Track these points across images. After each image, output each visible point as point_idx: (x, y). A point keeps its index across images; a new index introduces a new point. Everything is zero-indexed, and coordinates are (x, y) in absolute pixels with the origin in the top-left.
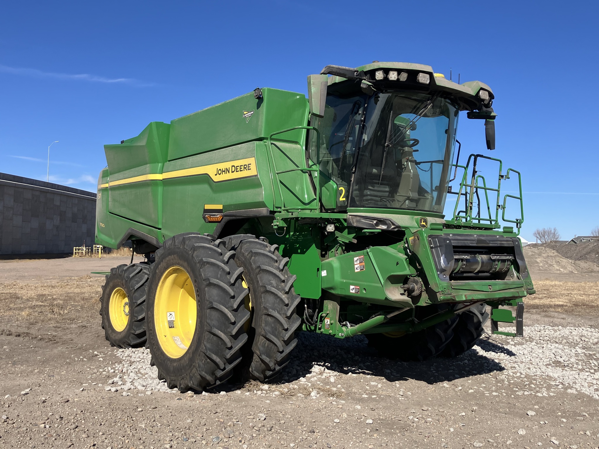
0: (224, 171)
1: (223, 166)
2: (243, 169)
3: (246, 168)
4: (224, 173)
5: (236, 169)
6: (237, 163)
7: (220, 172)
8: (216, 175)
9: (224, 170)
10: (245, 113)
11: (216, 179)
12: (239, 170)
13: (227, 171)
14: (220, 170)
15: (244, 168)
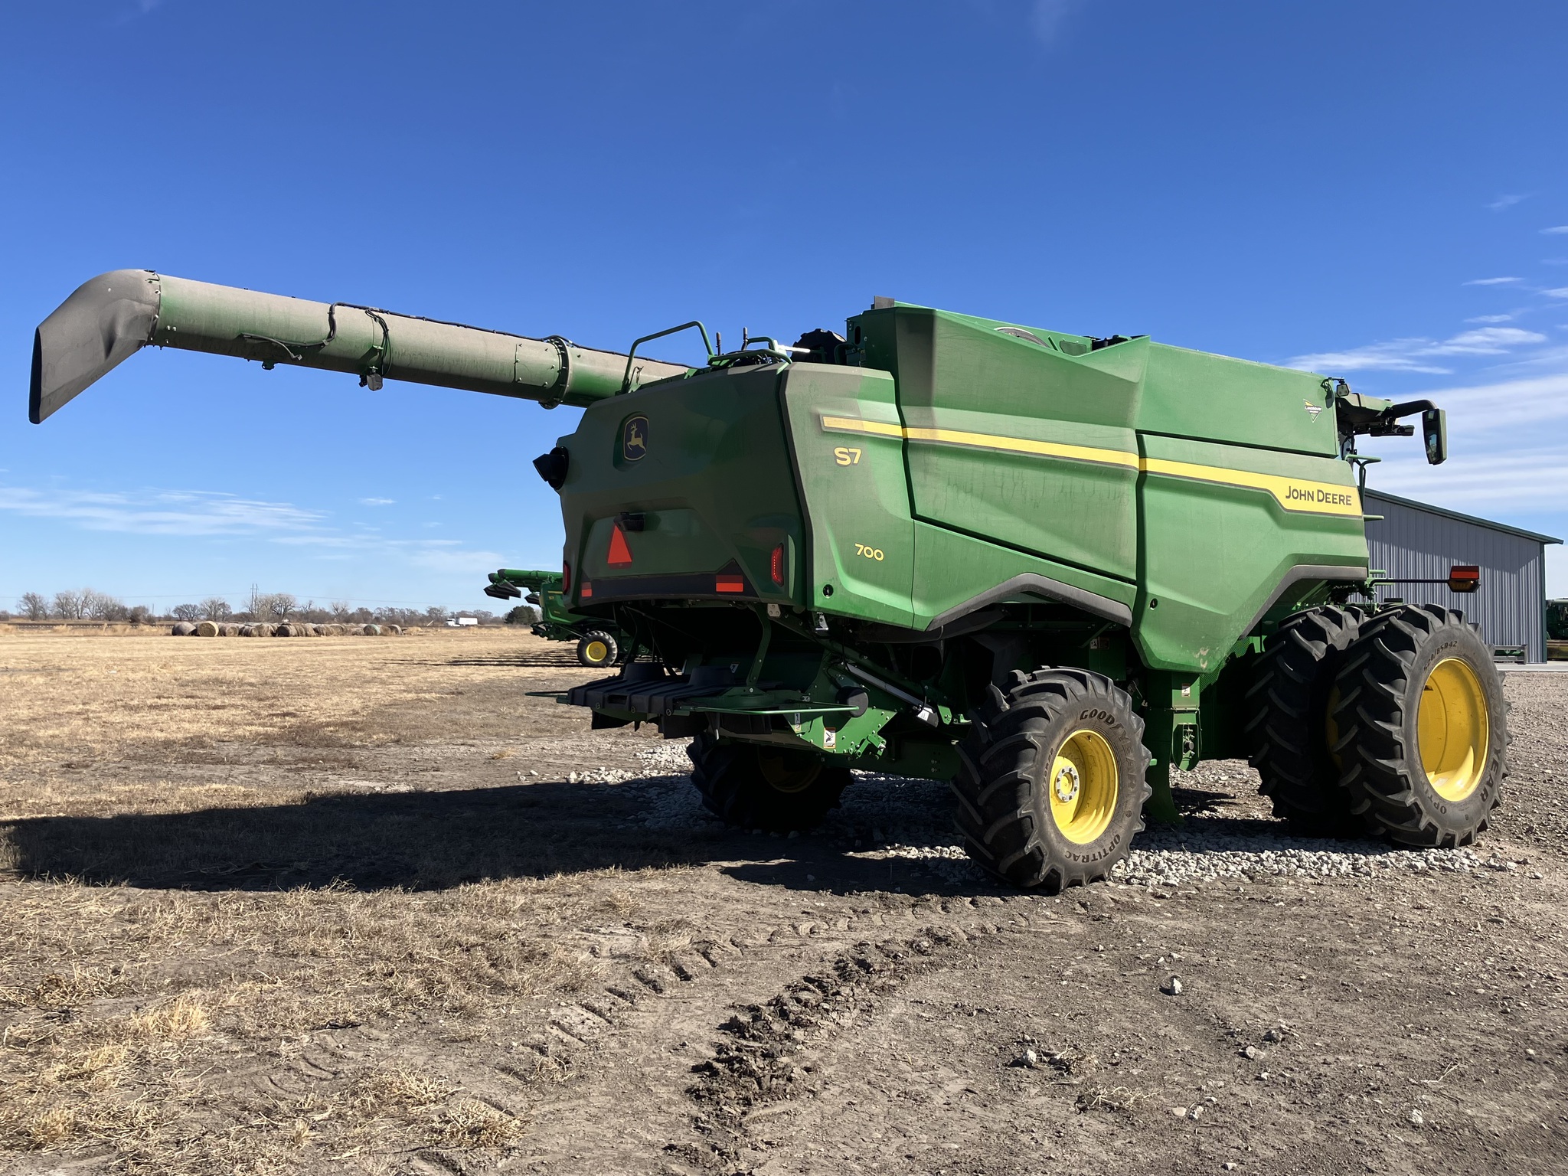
0: (1305, 495)
1: (1302, 486)
2: (1337, 501)
3: (1343, 500)
4: (1303, 497)
5: (1325, 498)
6: (1328, 488)
7: (1293, 494)
8: (1288, 497)
9: (1303, 493)
10: (1308, 404)
11: (1289, 504)
12: (1331, 500)
13: (1308, 496)
14: (1295, 490)
15: (1340, 500)
